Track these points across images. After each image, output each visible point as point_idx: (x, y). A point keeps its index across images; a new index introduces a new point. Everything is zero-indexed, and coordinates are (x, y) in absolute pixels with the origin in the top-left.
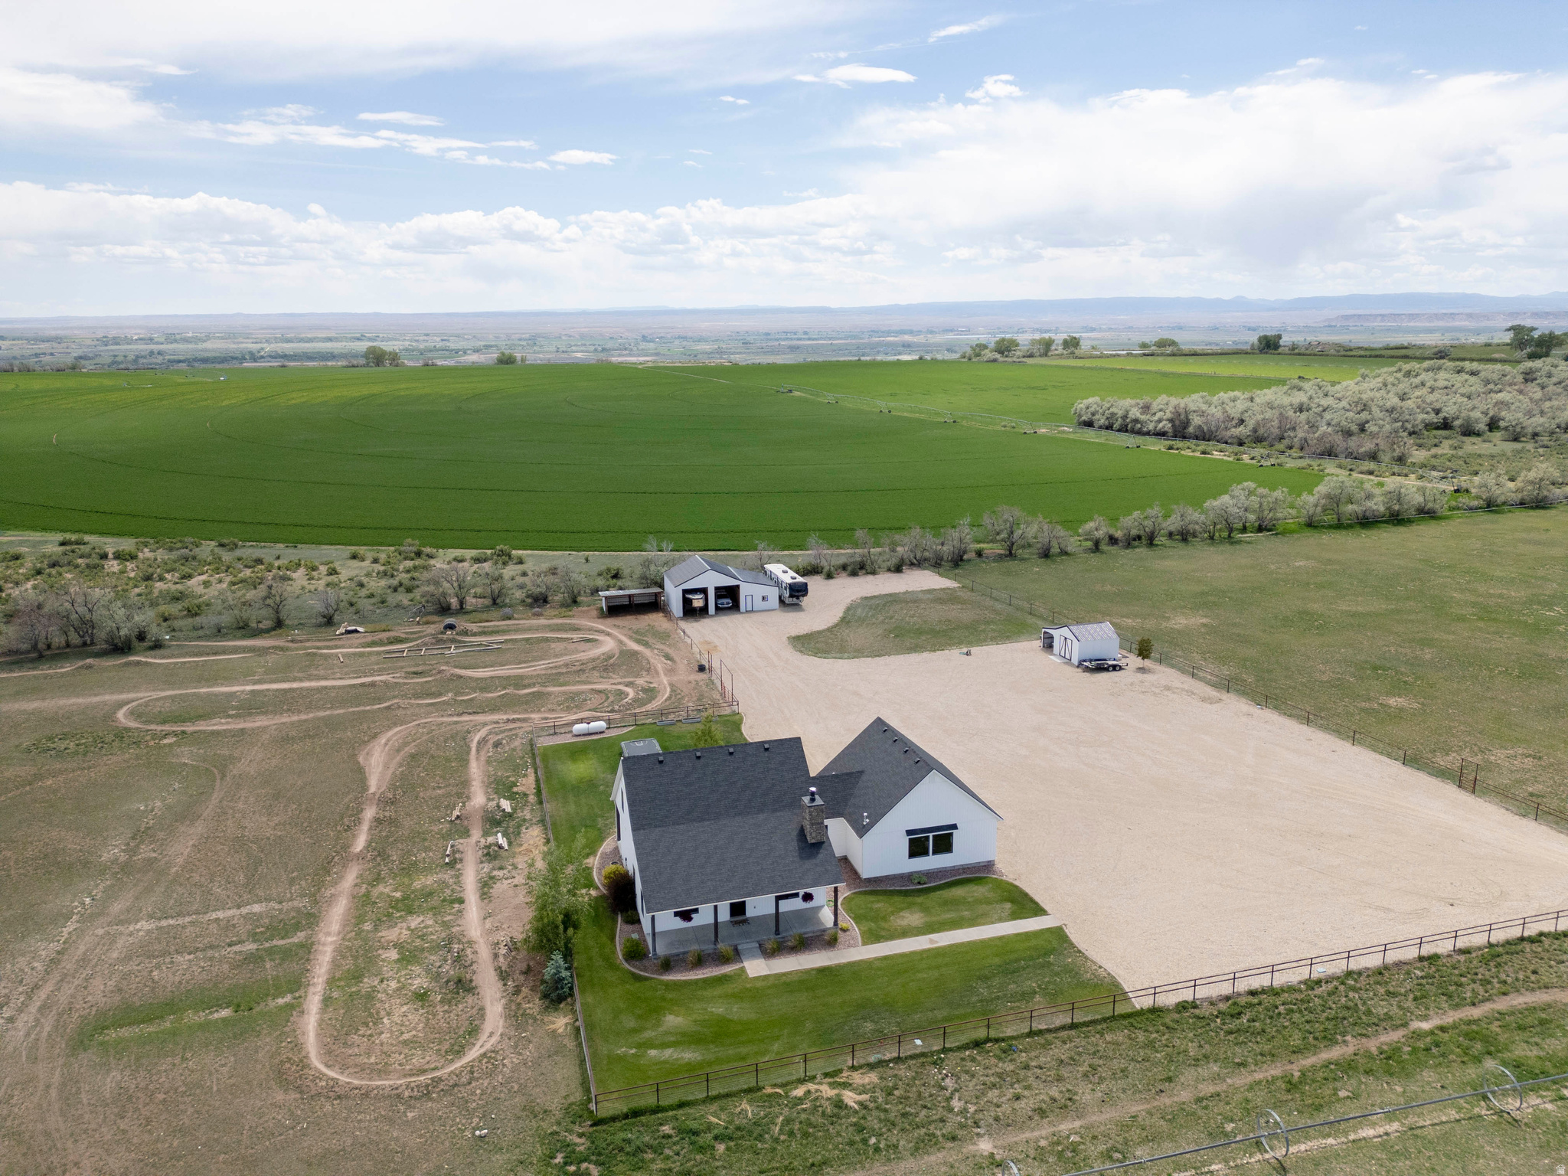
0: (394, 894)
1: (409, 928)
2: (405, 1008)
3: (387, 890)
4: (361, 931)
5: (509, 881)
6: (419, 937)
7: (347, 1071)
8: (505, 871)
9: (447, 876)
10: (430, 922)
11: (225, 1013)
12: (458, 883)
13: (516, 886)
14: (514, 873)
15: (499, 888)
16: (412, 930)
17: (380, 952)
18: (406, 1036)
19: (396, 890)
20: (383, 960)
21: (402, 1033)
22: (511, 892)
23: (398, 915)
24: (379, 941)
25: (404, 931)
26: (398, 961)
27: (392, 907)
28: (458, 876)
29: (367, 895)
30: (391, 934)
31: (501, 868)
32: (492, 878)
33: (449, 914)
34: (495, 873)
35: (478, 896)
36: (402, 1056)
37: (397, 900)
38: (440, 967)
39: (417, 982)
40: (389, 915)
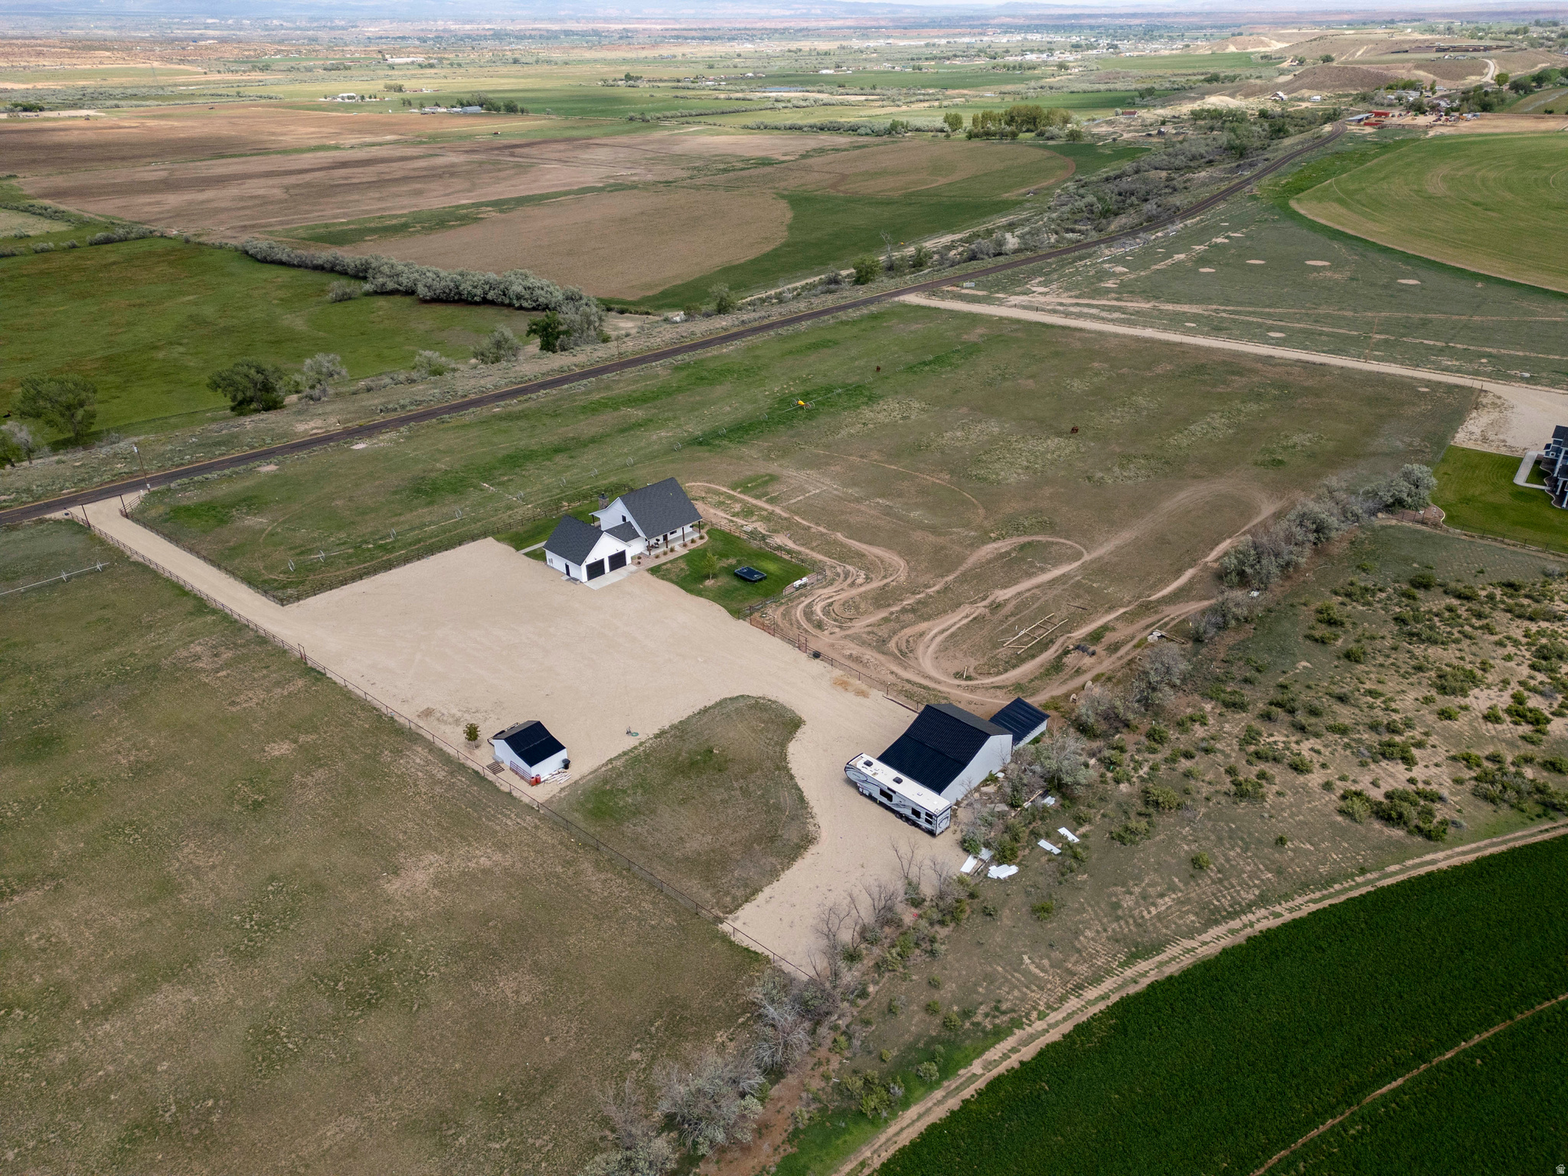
4: (748, 504)
6: (728, 506)
8: (731, 524)
9: (750, 520)
10: (731, 510)
11: (749, 485)
12: (743, 519)
13: (721, 522)
14: (727, 524)
15: (726, 521)
16: (733, 507)
17: (732, 501)
19: (760, 513)
20: (728, 500)
23: (745, 509)
24: (736, 503)
26: (724, 501)
27: (751, 511)
28: (746, 521)
29: (766, 510)
30: (738, 505)
31: (734, 525)
32: (733, 522)
33: (729, 512)
35: (730, 518)
37: (754, 511)
40: (748, 509)
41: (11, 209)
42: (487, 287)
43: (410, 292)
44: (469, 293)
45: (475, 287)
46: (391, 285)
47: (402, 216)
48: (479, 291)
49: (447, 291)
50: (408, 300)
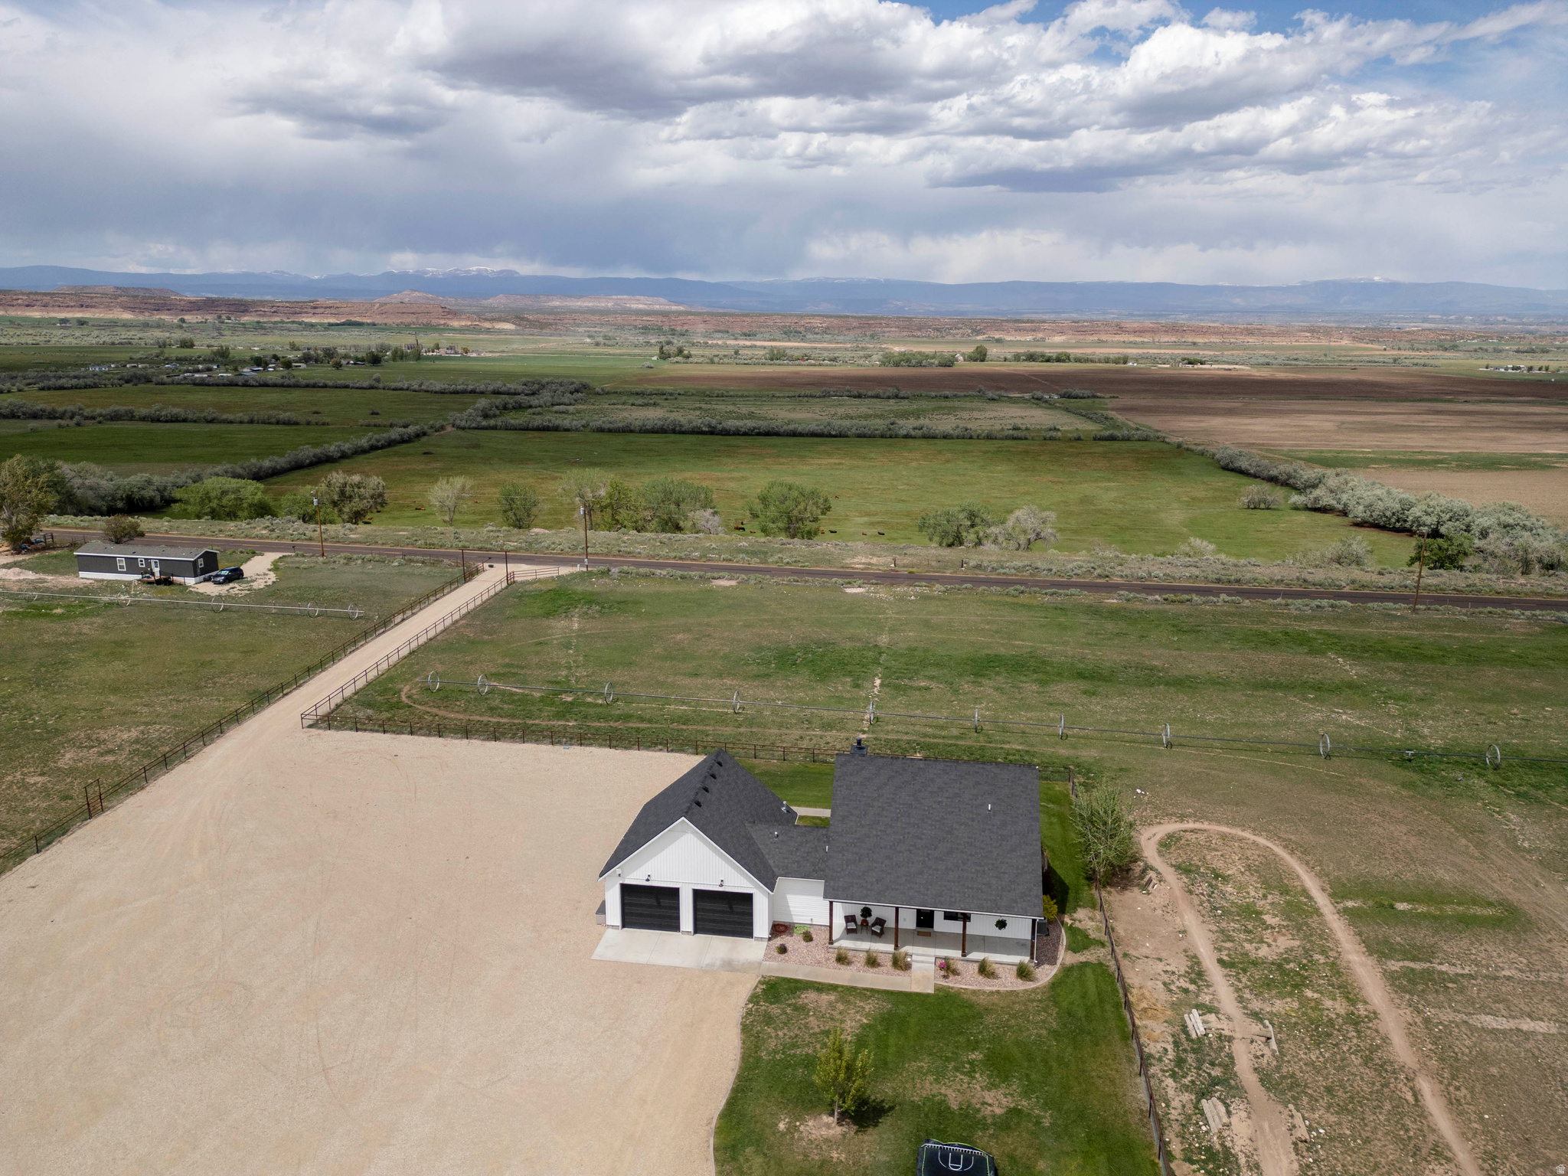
0: (1316, 995)
1: (1269, 946)
2: (1229, 872)
3: (1328, 1003)
4: (1323, 952)
5: (1169, 968)
6: (1250, 932)
7: (1251, 841)
8: (1177, 983)
9: (1256, 1005)
10: (1247, 946)
11: (1401, 906)
12: (1238, 990)
13: (1160, 960)
14: (1166, 978)
15: (1180, 965)
16: (1262, 941)
17: (1285, 923)
18: (1219, 853)
19: (1317, 1002)
20: (1277, 916)
21: (1222, 855)
22: (1163, 955)
23: (1292, 965)
24: (1293, 935)
25: (1273, 943)
26: (1261, 913)
27: (1306, 978)
28: (1241, 999)
29: (1352, 1002)
30: (1284, 943)
31: (1186, 991)
32: (1193, 982)
33: (1229, 949)
34: (1192, 987)
35: (1203, 964)
36: (1214, 842)
37: (1307, 986)
38: (1213, 893)
39: (1229, 889)
40: (1303, 967)
41: (1081, 415)
42: (1446, 517)
43: (1344, 513)
44: (1417, 520)
45: (1428, 514)
46: (1327, 500)
47: (1444, 454)
48: (1430, 520)
49: (1388, 514)
50: (1338, 520)
